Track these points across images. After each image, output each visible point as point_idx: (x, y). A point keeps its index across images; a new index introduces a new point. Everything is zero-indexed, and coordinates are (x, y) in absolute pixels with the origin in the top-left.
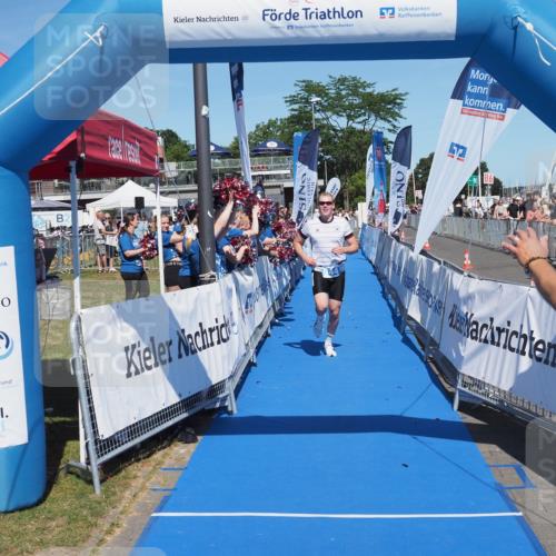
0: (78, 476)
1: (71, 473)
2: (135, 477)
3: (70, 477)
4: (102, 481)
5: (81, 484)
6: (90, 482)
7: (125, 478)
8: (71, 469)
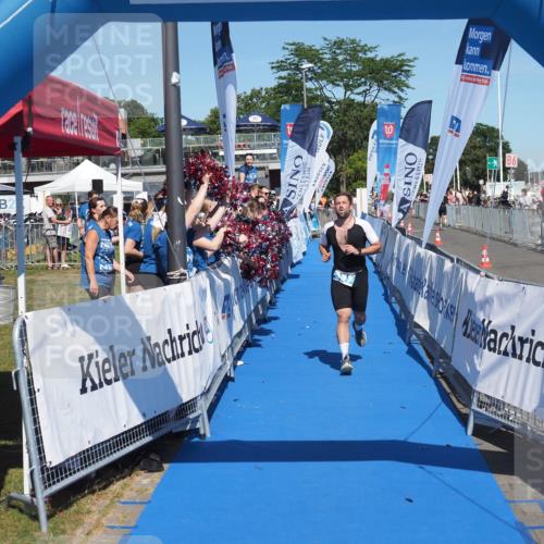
1: (14, 507)
2: (89, 512)
5: (25, 519)
6: (36, 518)
8: (13, 502)
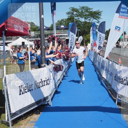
0: (5, 124)
1: (3, 123)
2: (22, 124)
3: (3, 124)
4: (12, 125)
5: (6, 126)
6: (9, 126)
7: (19, 124)
8: (3, 122)
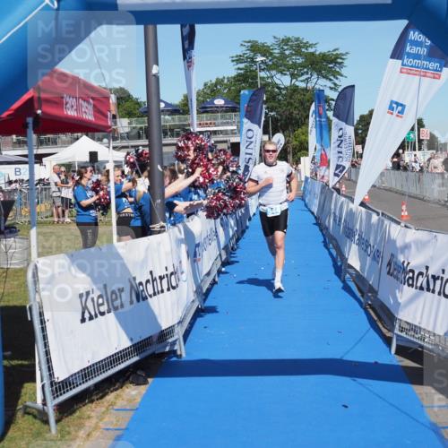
0: (35, 417)
1: (29, 414)
2: (89, 417)
3: (27, 416)
4: (58, 421)
5: (38, 423)
6: (46, 422)
7: (80, 418)
8: (28, 410)
